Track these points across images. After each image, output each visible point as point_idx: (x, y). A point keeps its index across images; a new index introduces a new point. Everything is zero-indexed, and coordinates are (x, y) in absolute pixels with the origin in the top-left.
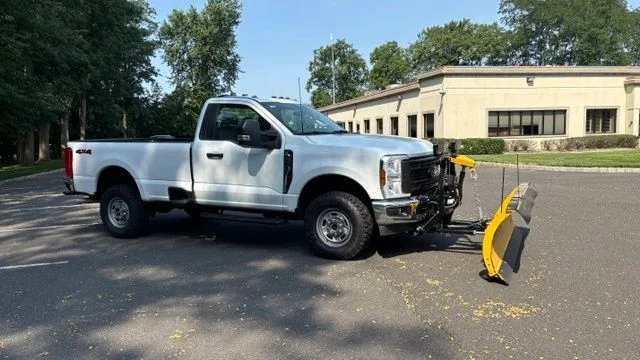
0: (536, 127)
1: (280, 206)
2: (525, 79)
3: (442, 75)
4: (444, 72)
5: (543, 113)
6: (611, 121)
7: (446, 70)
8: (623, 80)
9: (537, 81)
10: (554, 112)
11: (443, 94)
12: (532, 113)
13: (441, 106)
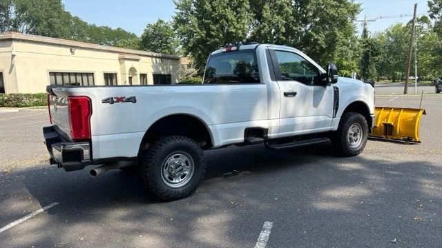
0: (79, 84)
1: (328, 128)
2: (68, 50)
3: (11, 40)
4: (13, 37)
5: (82, 74)
6: (114, 80)
7: (14, 35)
8: (117, 56)
9: (77, 51)
10: (87, 74)
11: (13, 56)
12: (75, 74)
13: (12, 66)
